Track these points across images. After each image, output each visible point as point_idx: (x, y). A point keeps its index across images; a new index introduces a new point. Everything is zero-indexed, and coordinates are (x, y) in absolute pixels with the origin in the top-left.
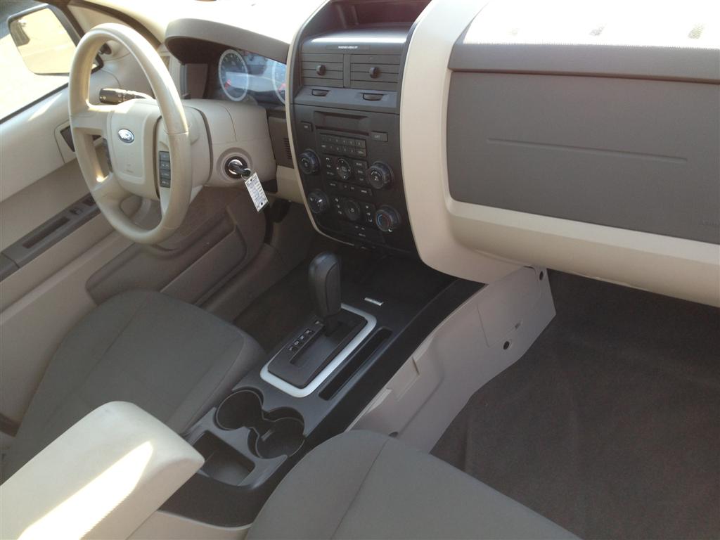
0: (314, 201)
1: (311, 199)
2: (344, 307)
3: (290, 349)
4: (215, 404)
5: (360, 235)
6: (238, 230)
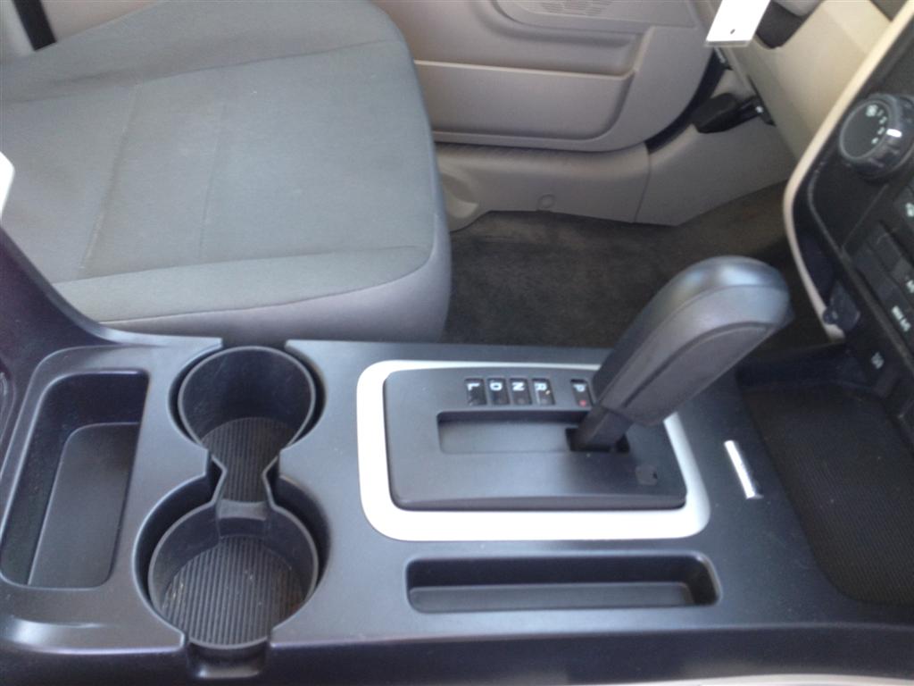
0: (875, 119)
1: (872, 111)
2: (672, 425)
3: (471, 386)
4: (229, 334)
5: (896, 312)
6: (627, 85)
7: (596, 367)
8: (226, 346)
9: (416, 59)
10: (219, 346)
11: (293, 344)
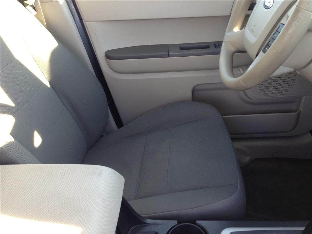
7: (303, 229)
8: (178, 223)
9: (223, 116)
10: (177, 223)
11: (198, 222)
